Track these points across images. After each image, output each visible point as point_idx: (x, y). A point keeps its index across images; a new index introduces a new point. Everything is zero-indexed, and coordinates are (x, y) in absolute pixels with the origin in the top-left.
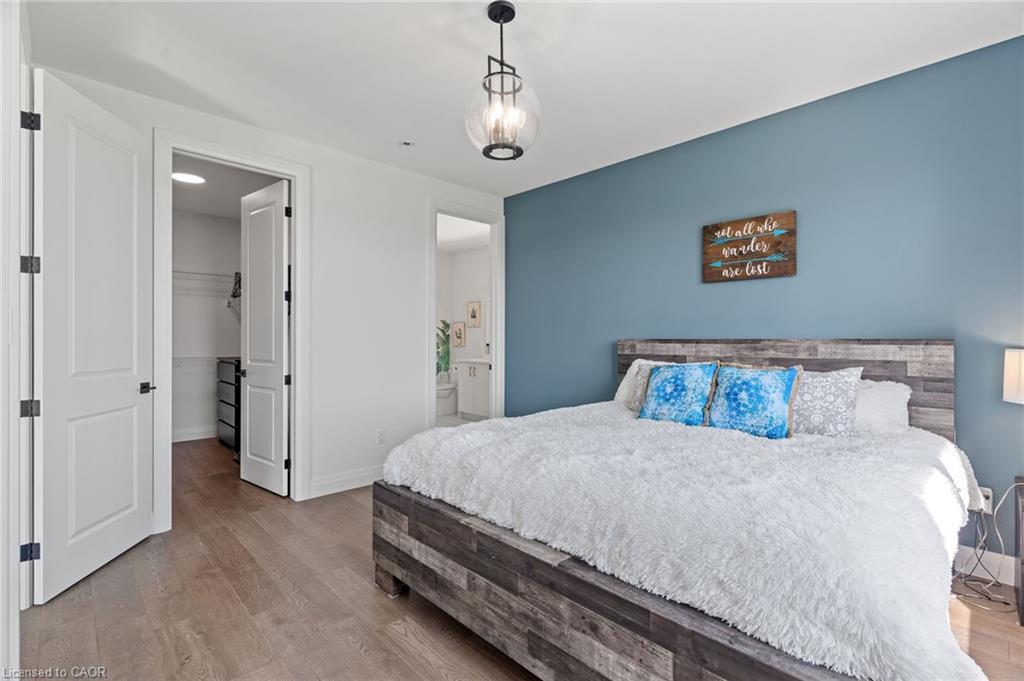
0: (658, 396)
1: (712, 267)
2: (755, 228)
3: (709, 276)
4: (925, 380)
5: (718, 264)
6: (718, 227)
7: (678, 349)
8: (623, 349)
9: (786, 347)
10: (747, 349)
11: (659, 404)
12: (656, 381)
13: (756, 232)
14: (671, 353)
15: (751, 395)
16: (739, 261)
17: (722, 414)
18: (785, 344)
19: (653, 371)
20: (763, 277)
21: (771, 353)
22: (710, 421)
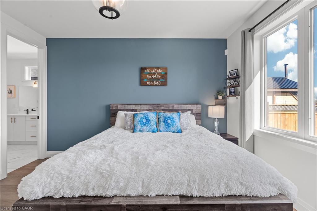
0: (141, 124)
1: (144, 81)
2: (156, 71)
3: (142, 83)
4: (196, 113)
5: (146, 80)
6: (145, 68)
7: (134, 107)
8: (112, 108)
9: (167, 106)
10: (156, 107)
11: (142, 127)
12: (137, 119)
13: (157, 72)
14: (131, 109)
15: (171, 121)
16: (152, 80)
17: (163, 127)
18: (166, 105)
19: (134, 115)
20: (159, 85)
21: (163, 108)
22: (160, 130)
